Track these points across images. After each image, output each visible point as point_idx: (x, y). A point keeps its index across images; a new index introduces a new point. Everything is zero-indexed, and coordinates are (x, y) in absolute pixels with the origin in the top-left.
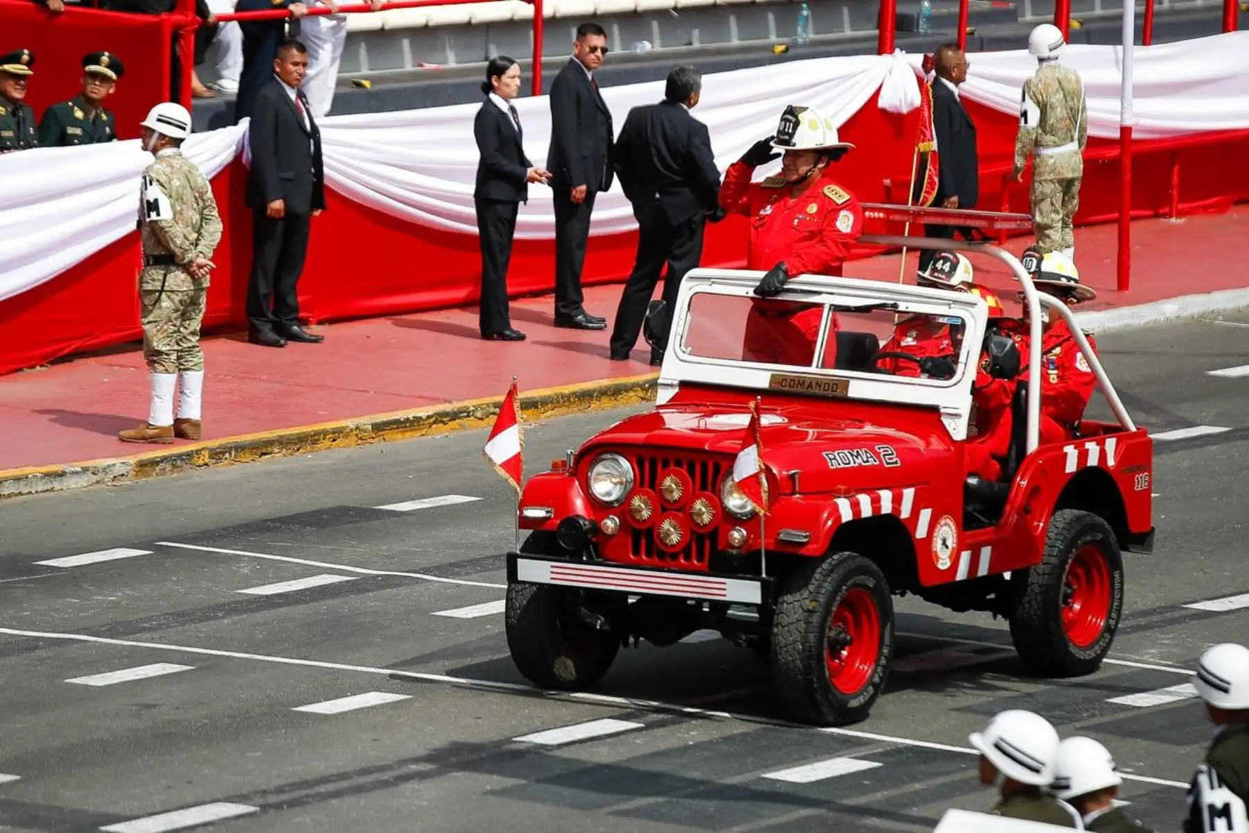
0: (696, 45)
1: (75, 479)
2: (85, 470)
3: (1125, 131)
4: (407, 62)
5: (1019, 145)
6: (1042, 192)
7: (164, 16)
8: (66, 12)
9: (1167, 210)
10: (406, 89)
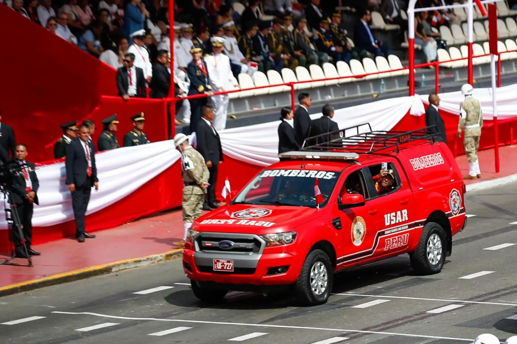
0: (346, 96)
1: (145, 262)
2: (148, 259)
3: (495, 118)
4: (248, 108)
5: (459, 125)
6: (467, 141)
7: (164, 99)
8: (131, 100)
9: (509, 143)
10: (248, 118)
